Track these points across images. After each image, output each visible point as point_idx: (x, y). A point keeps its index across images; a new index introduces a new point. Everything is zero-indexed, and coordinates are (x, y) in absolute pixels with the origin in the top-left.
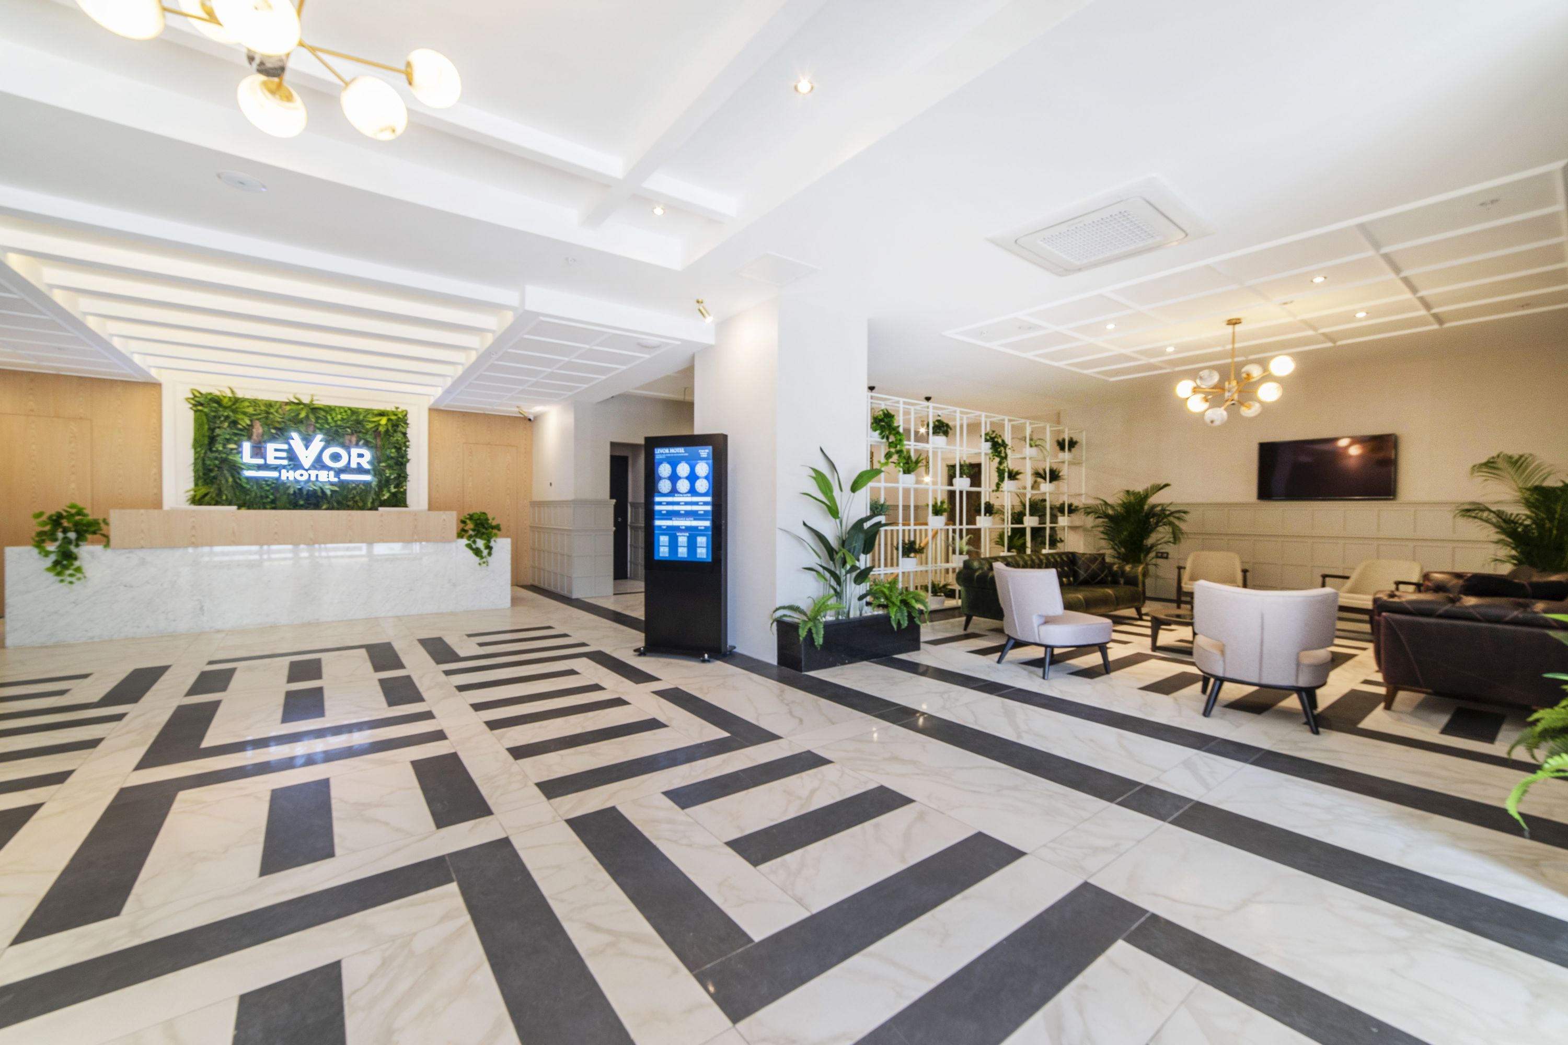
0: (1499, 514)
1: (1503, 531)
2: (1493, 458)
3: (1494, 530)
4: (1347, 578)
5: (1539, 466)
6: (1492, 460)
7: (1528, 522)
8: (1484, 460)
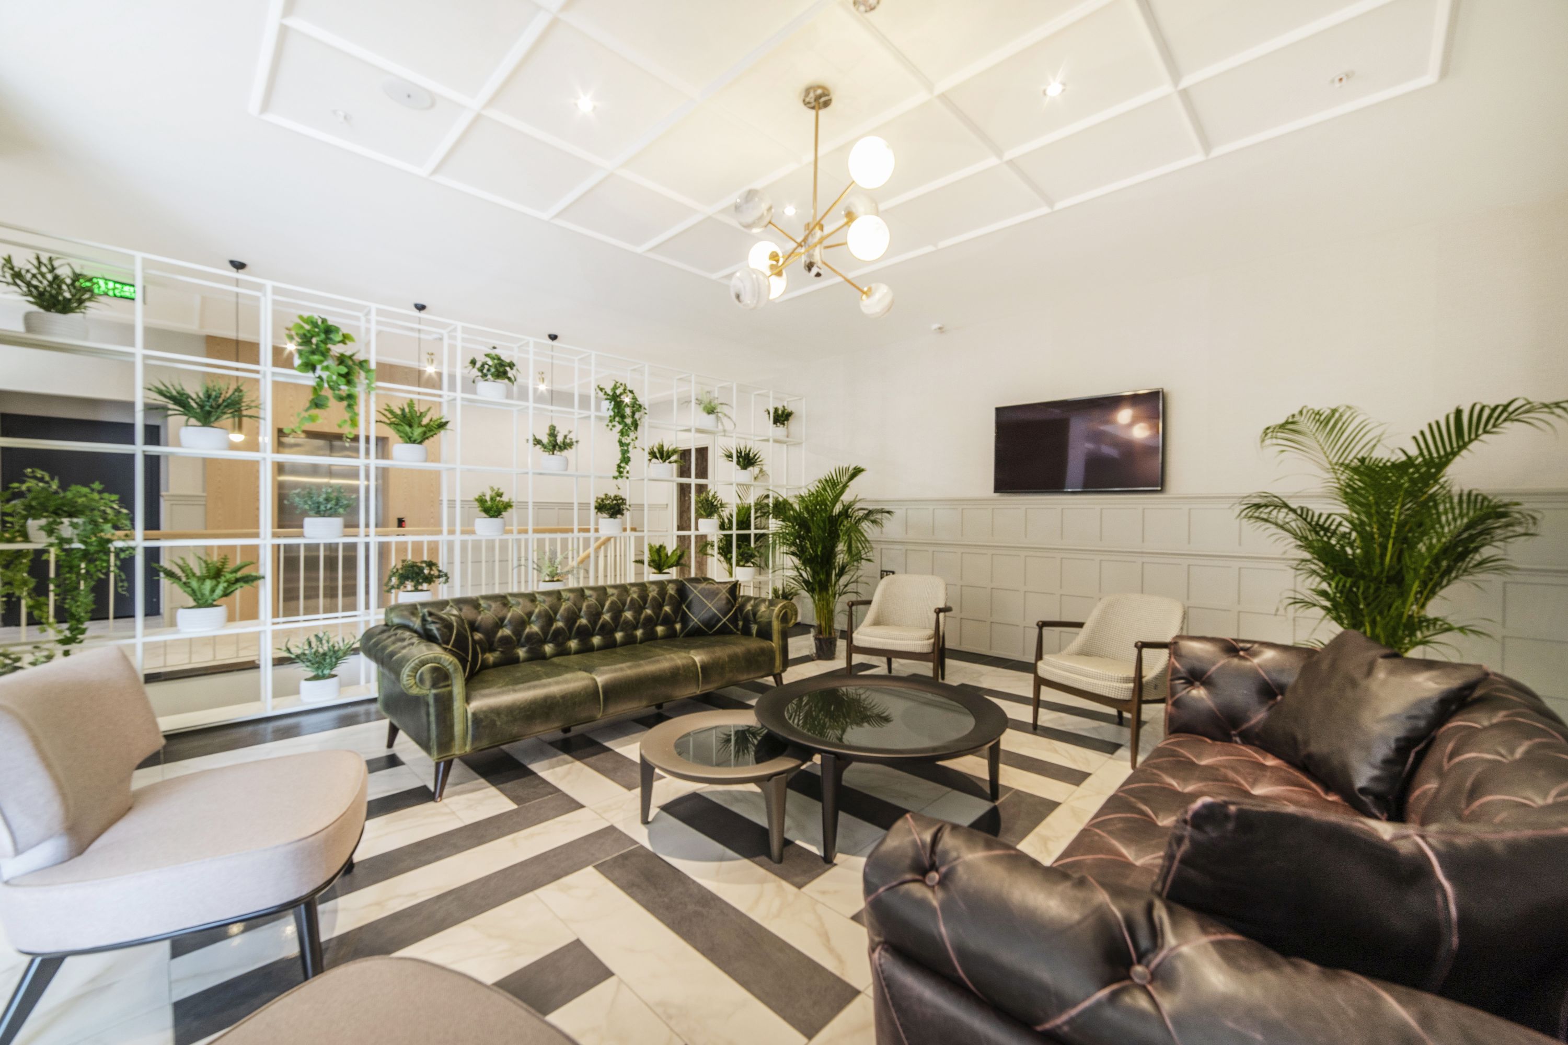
0: (1303, 514)
1: (1308, 545)
2: (1293, 416)
3: (1291, 541)
4: (1080, 625)
5: (1362, 426)
6: (1290, 420)
7: (1345, 528)
8: (1282, 421)
